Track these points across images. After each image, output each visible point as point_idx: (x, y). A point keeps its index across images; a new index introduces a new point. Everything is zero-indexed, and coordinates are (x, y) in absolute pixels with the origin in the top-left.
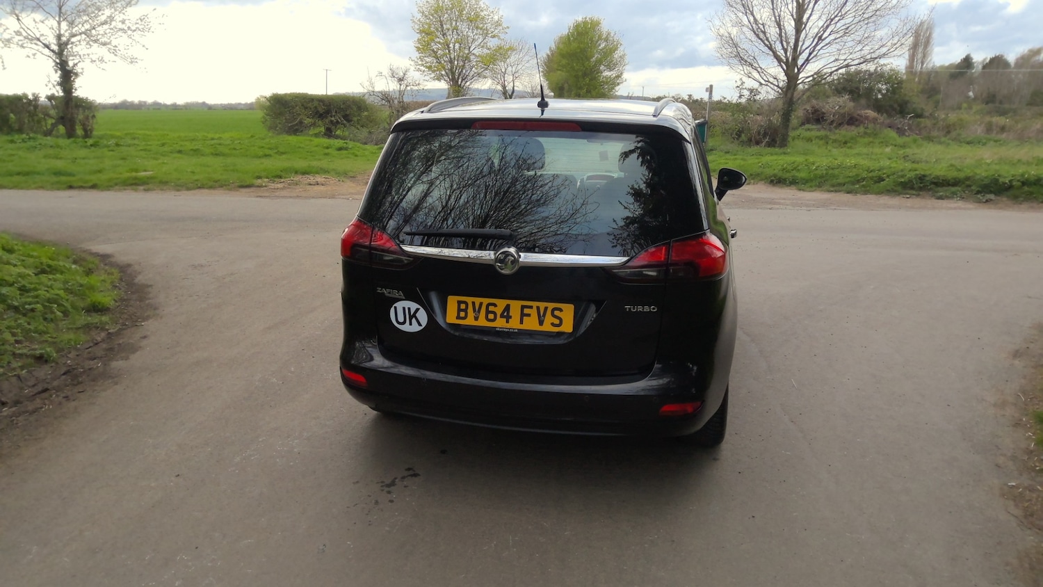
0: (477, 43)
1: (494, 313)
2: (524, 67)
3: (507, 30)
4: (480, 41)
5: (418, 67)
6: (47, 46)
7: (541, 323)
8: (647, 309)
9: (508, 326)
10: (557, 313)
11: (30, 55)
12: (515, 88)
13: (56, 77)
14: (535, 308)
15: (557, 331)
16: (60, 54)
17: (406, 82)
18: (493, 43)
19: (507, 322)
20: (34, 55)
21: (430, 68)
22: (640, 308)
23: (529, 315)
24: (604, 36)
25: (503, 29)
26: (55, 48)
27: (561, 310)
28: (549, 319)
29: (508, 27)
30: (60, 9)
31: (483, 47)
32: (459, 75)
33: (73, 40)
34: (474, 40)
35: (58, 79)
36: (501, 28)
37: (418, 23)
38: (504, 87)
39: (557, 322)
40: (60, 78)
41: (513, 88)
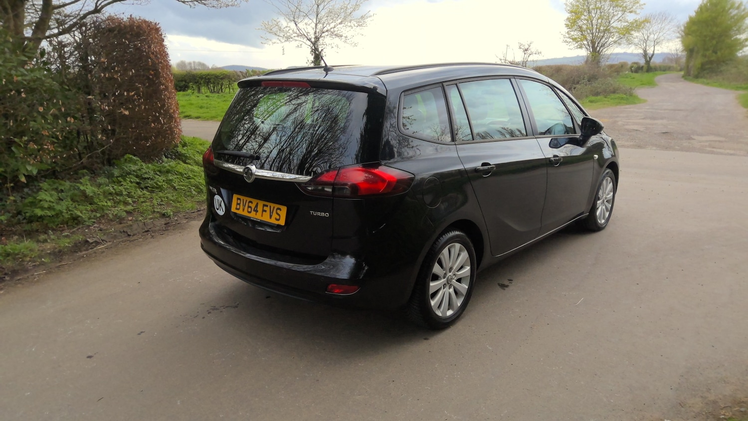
0: (616, 18)
1: (251, 207)
2: (665, 35)
3: (643, 7)
4: (619, 16)
5: (566, 39)
6: (309, 40)
7: (271, 217)
8: (323, 214)
9: (256, 217)
10: (278, 211)
11: (299, 45)
12: (656, 52)
13: (312, 58)
14: (269, 207)
15: (277, 223)
16: (314, 44)
17: (530, 51)
18: (630, 17)
19: (256, 215)
20: (301, 45)
21: (574, 39)
22: (319, 214)
23: (265, 211)
24: (737, 5)
25: (640, 6)
26: (313, 40)
27: (280, 209)
28: (275, 215)
29: (645, 4)
30: (317, 16)
31: (621, 20)
32: (598, 43)
33: (323, 35)
34: (614, 16)
35: (313, 59)
36: (638, 5)
37: (570, 5)
38: (645, 51)
39: (278, 217)
40: (314, 58)
41: (654, 52)
